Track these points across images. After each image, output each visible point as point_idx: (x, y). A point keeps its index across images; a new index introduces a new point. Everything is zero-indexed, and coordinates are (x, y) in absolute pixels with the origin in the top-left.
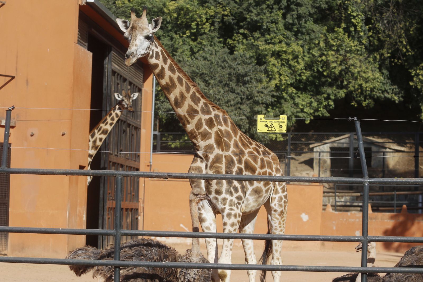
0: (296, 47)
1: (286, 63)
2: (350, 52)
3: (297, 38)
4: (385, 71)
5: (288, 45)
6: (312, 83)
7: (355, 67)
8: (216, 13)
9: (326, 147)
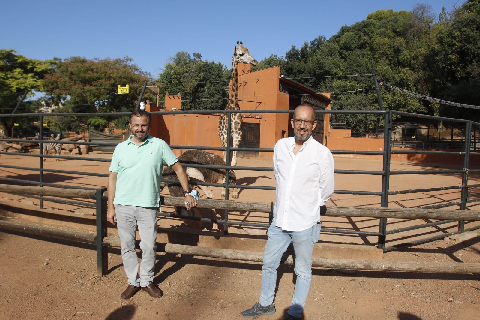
0: (389, 96)
1: (385, 101)
2: (408, 96)
3: (389, 93)
4: (421, 102)
5: (386, 95)
6: (396, 107)
7: (410, 101)
8: (363, 86)
9: (401, 128)
